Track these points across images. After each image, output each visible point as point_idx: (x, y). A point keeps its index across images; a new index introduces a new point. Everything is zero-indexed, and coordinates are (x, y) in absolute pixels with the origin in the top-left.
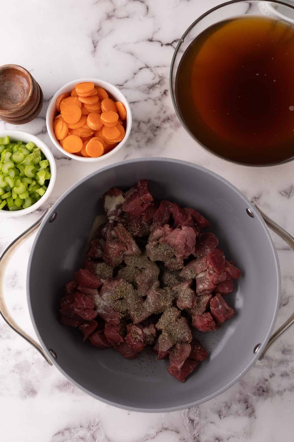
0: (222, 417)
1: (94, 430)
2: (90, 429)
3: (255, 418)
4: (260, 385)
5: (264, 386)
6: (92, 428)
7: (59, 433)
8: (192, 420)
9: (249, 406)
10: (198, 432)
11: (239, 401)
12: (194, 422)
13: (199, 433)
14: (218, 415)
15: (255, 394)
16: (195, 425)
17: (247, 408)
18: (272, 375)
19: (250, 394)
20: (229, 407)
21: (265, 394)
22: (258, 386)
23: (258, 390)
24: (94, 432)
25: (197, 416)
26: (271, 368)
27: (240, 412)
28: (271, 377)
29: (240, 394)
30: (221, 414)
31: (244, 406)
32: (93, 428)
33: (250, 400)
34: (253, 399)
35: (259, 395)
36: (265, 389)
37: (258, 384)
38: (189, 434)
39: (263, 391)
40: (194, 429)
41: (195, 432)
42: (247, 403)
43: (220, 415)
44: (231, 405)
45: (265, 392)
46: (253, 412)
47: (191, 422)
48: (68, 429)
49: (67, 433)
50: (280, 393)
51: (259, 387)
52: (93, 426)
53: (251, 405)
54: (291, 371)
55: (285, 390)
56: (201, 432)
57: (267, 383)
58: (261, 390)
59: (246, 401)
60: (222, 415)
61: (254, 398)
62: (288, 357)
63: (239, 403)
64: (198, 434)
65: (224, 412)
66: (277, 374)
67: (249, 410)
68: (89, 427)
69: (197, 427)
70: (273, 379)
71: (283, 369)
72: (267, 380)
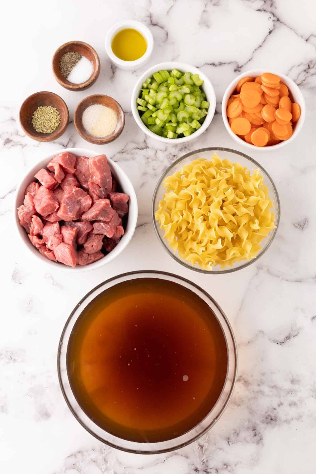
0: (231, 444)
1: (106, 453)
2: (102, 452)
3: (263, 445)
4: (269, 413)
5: (273, 415)
6: (103, 451)
7: (72, 455)
8: (201, 446)
9: (257, 433)
10: (206, 458)
11: (248, 428)
12: (204, 447)
13: (208, 458)
14: (226, 442)
15: (263, 422)
16: (204, 451)
17: (255, 435)
18: (280, 404)
19: (258, 422)
20: (238, 434)
21: (273, 422)
22: (267, 414)
23: (267, 418)
24: (107, 455)
25: (206, 442)
26: (280, 397)
27: (249, 439)
28: (279, 406)
29: (249, 422)
30: (229, 440)
31: (252, 433)
32: (105, 451)
33: (258, 428)
34: (261, 427)
35: (267, 423)
36: (273, 418)
37: (266, 413)
38: (198, 460)
39: (271, 419)
40: (203, 454)
41: (204, 457)
42: (255, 431)
43: (228, 442)
44: (240, 431)
45: (274, 420)
46: (261, 439)
47: (200, 448)
48: (80, 452)
49: (79, 456)
50: (287, 422)
51: (267, 416)
52: (105, 449)
53: (259, 433)
54: (299, 401)
55: (292, 419)
56: (210, 458)
57: (275, 411)
58: (270, 418)
59: (254, 429)
60: (231, 441)
61: (263, 426)
62: (296, 387)
63: (248, 430)
64: (206, 460)
65: (233, 438)
66: (286, 404)
67: (257, 438)
68: (101, 450)
69: (206, 453)
70: (282, 407)
71: (291, 398)
72: (275, 409)
